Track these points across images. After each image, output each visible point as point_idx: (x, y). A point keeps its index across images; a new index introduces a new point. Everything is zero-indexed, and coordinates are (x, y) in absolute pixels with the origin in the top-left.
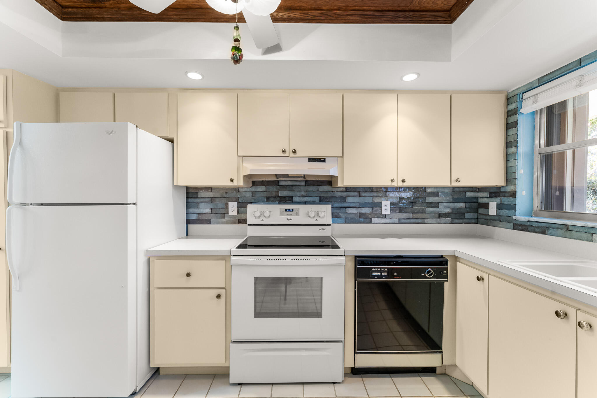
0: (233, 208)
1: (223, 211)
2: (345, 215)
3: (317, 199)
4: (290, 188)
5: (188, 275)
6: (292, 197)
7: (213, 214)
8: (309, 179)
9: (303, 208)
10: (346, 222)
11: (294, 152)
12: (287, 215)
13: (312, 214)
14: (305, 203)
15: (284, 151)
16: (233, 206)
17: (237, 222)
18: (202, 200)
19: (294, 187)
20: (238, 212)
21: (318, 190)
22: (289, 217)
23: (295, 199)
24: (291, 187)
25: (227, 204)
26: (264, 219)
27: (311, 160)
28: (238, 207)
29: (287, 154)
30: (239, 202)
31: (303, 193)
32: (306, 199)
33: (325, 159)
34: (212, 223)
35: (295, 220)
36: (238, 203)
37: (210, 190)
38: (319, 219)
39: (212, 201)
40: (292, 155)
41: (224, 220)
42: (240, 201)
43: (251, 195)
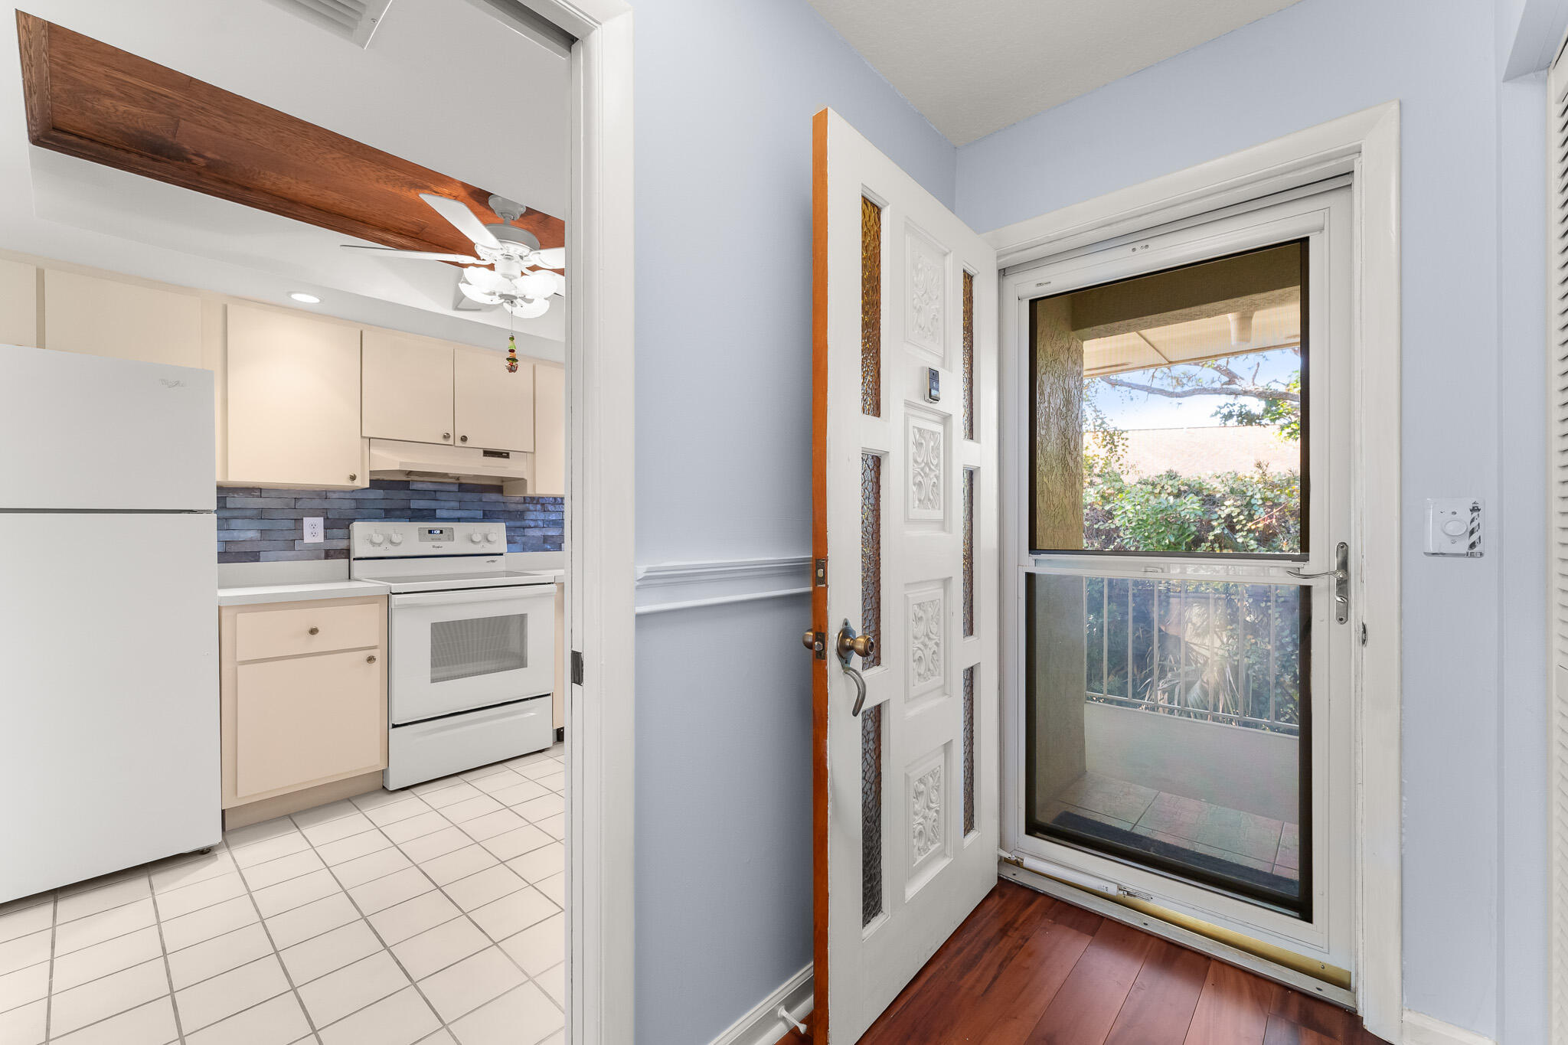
0: (313, 530)
1: (291, 536)
2: (524, 539)
3: (480, 514)
4: (432, 495)
5: (313, 631)
6: (435, 510)
7: (265, 542)
8: (463, 481)
9: (461, 529)
10: (524, 550)
11: (464, 439)
12: (433, 539)
13: (477, 538)
14: (459, 520)
15: (446, 437)
16: (314, 526)
17: (323, 555)
18: (236, 513)
19: (438, 494)
20: (326, 537)
21: (481, 500)
22: (437, 544)
23: (439, 513)
24: (433, 493)
25: (299, 521)
26: (390, 546)
27: (488, 453)
28: (326, 528)
29: (451, 442)
30: (328, 518)
31: (455, 504)
32: (458, 514)
33: (508, 454)
34: (261, 559)
35: (447, 547)
36: (326, 519)
37: (259, 494)
38: (487, 545)
39: (261, 514)
40: (459, 443)
41: (293, 553)
42: (330, 517)
43: (353, 504)
